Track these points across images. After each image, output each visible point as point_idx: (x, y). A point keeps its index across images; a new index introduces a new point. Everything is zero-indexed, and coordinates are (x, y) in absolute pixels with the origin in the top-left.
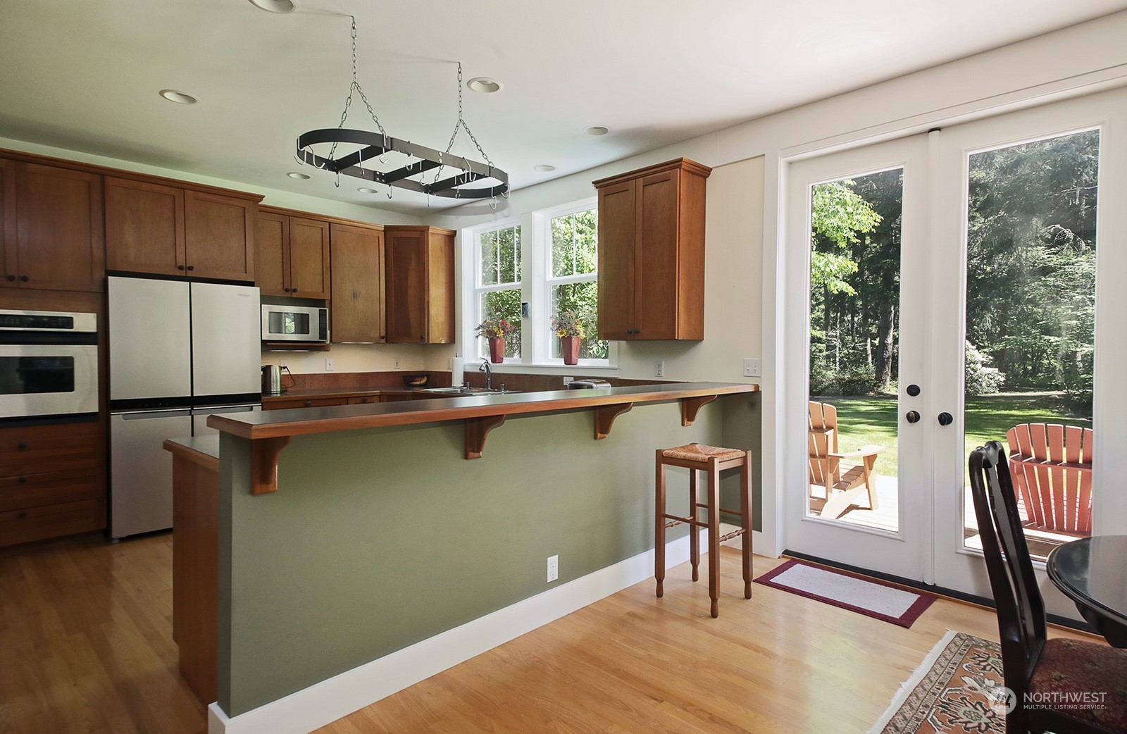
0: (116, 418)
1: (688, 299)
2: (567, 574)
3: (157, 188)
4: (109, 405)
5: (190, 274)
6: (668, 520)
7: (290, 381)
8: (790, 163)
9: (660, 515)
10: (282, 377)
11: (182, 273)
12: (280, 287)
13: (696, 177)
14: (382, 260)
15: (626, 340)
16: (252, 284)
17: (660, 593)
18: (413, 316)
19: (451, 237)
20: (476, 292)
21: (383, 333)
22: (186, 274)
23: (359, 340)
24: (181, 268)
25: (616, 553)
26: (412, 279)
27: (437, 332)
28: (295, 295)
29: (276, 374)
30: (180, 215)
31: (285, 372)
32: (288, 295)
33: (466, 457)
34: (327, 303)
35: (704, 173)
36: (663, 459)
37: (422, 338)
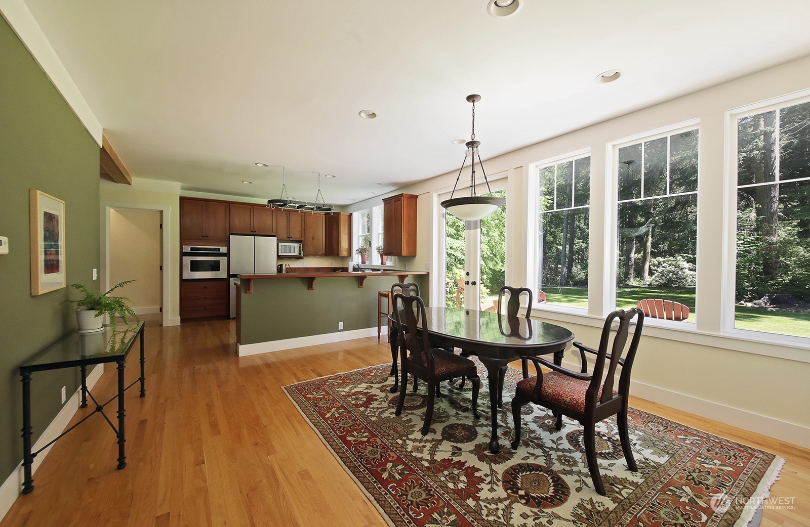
0: (232, 280)
1: (408, 242)
2: (346, 329)
3: (245, 206)
4: (230, 276)
5: (255, 233)
6: (382, 315)
7: (289, 270)
8: (440, 194)
9: (380, 313)
10: (287, 268)
11: (252, 233)
12: (286, 236)
13: (411, 199)
14: (324, 225)
15: (398, 256)
16: (274, 236)
17: (379, 337)
18: (335, 246)
19: (350, 215)
20: (359, 236)
21: (324, 253)
22: (254, 234)
23: (315, 254)
24: (252, 232)
25: (368, 325)
26: (334, 233)
27: (344, 253)
28: (291, 239)
29: (284, 267)
30: (252, 214)
31: (287, 266)
32: (289, 239)
33: (309, 289)
34: (303, 242)
35: (415, 197)
36: (381, 295)
37: (338, 255)
